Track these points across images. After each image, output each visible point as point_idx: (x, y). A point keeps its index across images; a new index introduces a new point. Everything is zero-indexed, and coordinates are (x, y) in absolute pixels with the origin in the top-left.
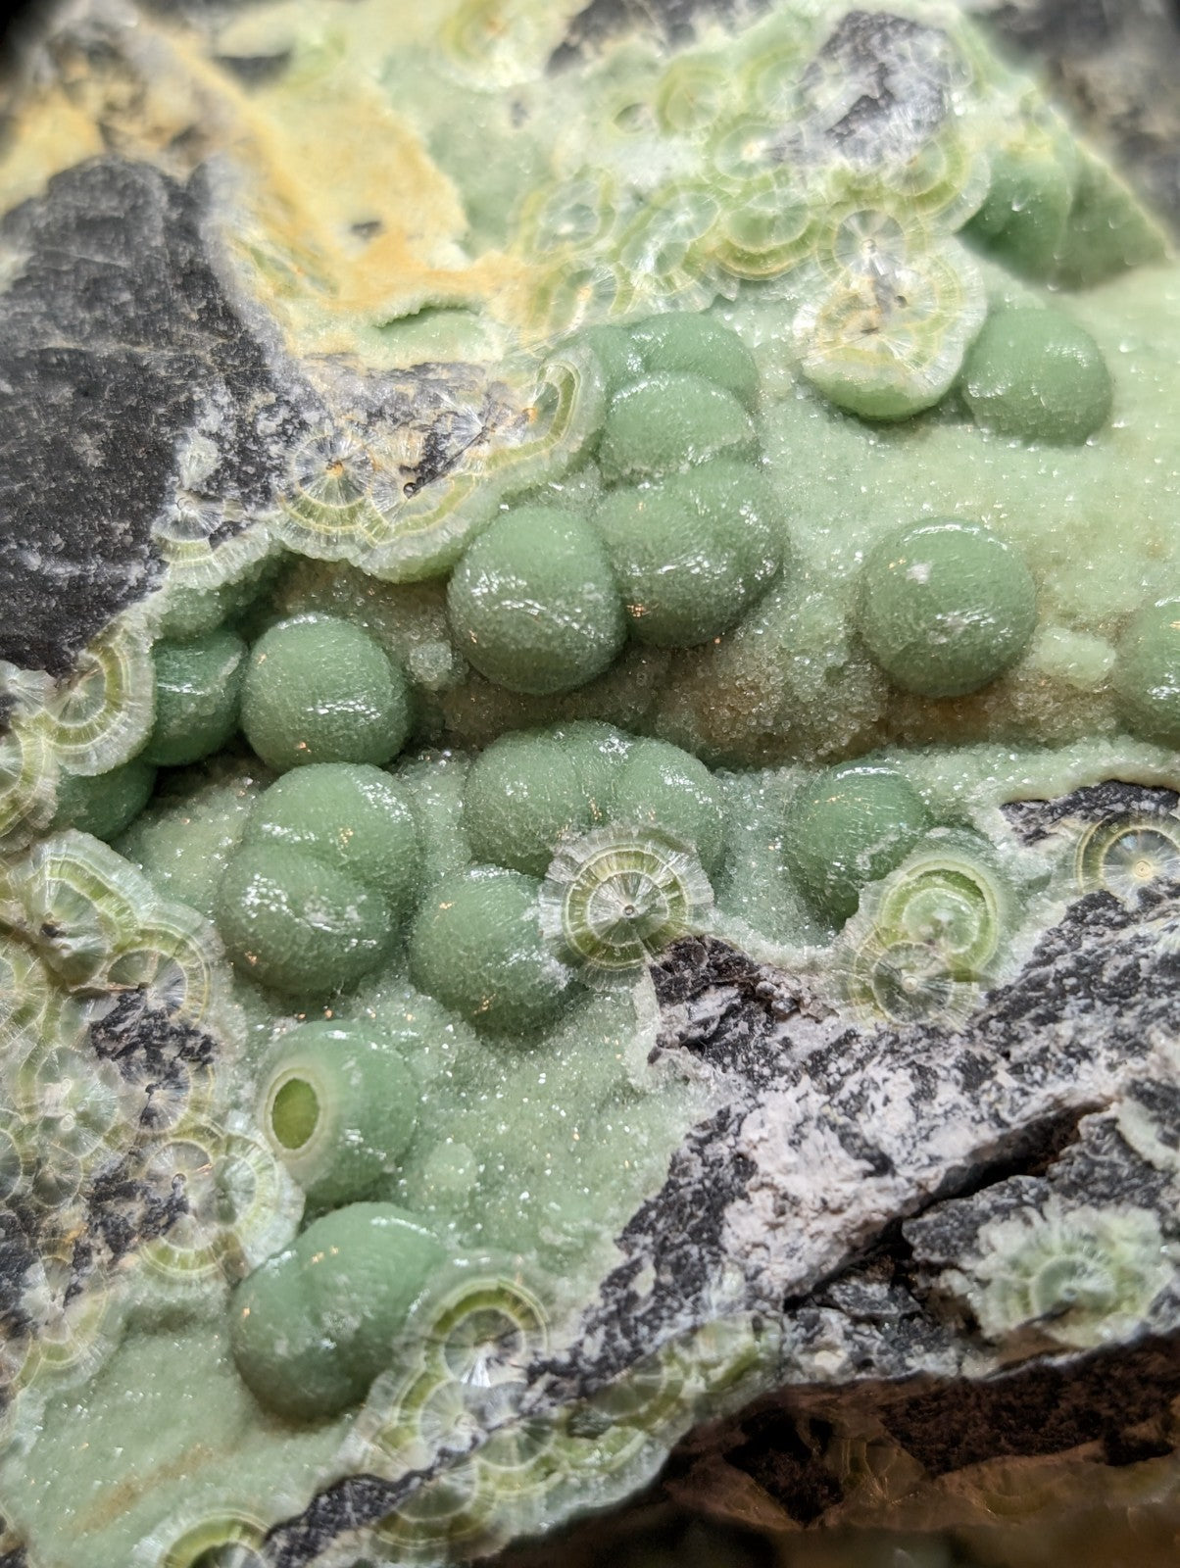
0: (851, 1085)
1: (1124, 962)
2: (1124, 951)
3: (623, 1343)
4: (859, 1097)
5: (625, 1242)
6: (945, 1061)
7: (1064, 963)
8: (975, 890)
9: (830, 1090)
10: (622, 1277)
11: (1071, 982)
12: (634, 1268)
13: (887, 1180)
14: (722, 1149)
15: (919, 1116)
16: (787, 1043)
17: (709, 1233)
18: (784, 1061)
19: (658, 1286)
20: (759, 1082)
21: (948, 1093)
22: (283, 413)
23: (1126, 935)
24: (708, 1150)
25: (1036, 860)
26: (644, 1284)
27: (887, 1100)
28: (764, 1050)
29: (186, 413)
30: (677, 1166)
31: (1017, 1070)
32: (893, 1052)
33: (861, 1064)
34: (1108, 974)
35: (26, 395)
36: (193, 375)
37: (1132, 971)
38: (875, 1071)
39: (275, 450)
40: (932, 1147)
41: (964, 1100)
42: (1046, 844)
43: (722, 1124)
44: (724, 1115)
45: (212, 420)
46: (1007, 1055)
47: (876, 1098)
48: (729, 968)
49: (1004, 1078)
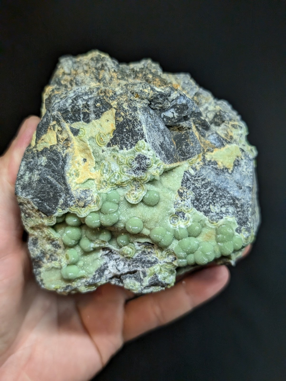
0: (118, 263)
1: (144, 259)
2: (145, 258)
4: (119, 264)
6: (127, 263)
7: (140, 257)
8: (132, 249)
9: (117, 263)
11: (139, 260)
12: (96, 275)
13: (119, 272)
14: (106, 265)
15: (124, 267)
16: (114, 256)
17: (103, 273)
18: (113, 258)
19: (98, 276)
20: (110, 260)
22: (70, 198)
23: (146, 256)
24: (105, 265)
25: (139, 248)
26: (97, 276)
27: (121, 265)
28: (112, 257)
29: (60, 196)
30: (101, 266)
31: (133, 266)
32: (123, 261)
33: (120, 261)
34: (143, 260)
35: (45, 184)
36: (61, 191)
37: (145, 261)
38: (121, 262)
39: (69, 202)
40: (124, 270)
41: (128, 267)
42: (140, 246)
43: (106, 263)
44: (107, 262)
45: (63, 198)
47: (120, 264)
48: (109, 249)
49: (131, 266)
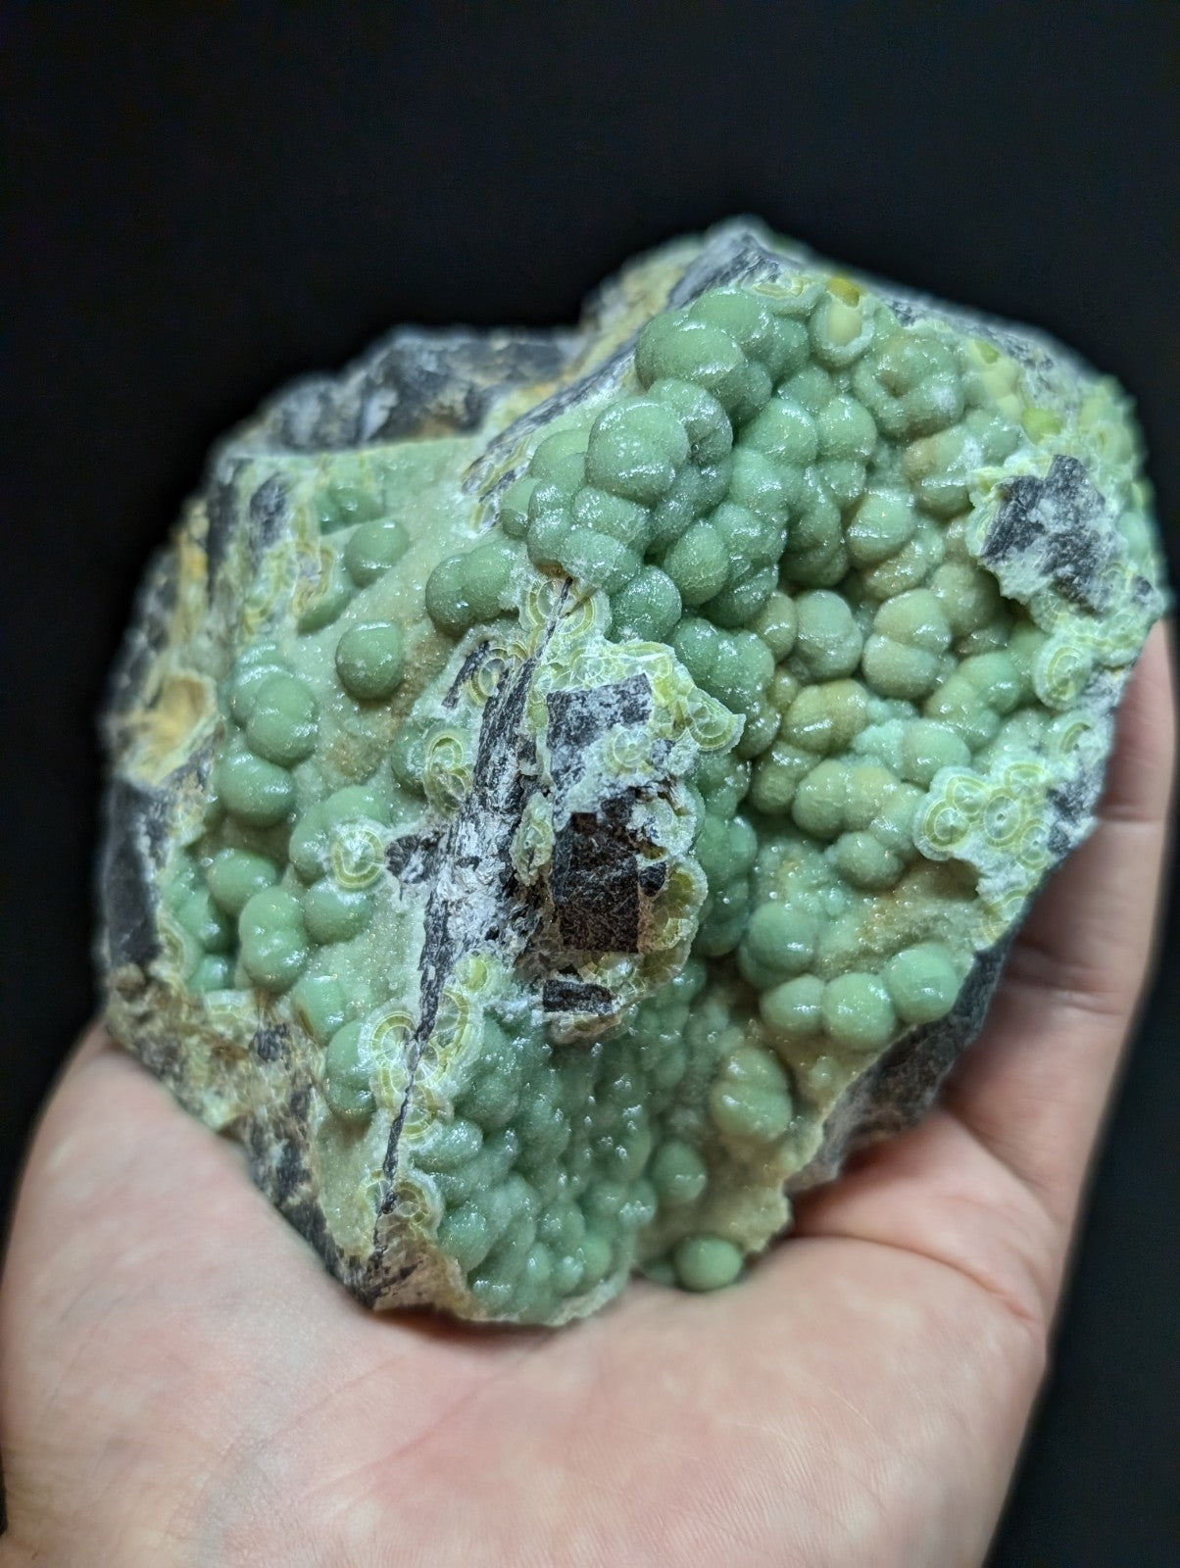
0: (458, 844)
2: (499, 712)
3: (433, 1000)
4: (461, 846)
5: (421, 967)
6: (476, 806)
7: (487, 736)
8: (448, 740)
9: (454, 852)
10: (424, 978)
11: (490, 740)
12: (427, 972)
14: (435, 906)
15: (479, 832)
17: (446, 939)
18: (441, 857)
19: (437, 971)
20: (438, 872)
21: (482, 816)
22: (160, 806)
24: (432, 911)
25: (460, 710)
26: (432, 975)
30: (426, 925)
31: (491, 787)
32: (463, 820)
34: (498, 726)
37: (503, 717)
38: (462, 832)
39: (162, 820)
40: (487, 840)
42: (460, 701)
43: (432, 898)
44: (431, 895)
45: (143, 829)
46: (486, 785)
47: (465, 841)
48: (409, 844)
49: (490, 793)
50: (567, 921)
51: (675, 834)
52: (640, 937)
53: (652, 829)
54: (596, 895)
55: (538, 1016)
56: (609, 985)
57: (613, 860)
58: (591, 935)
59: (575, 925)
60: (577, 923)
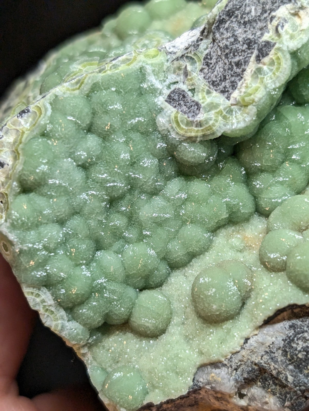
50: (210, 55)
51: (292, 37)
52: (237, 92)
53: (283, 23)
54: (233, 44)
55: (160, 101)
56: (203, 105)
57: (254, 28)
58: (216, 73)
59: (212, 62)
60: (213, 61)
